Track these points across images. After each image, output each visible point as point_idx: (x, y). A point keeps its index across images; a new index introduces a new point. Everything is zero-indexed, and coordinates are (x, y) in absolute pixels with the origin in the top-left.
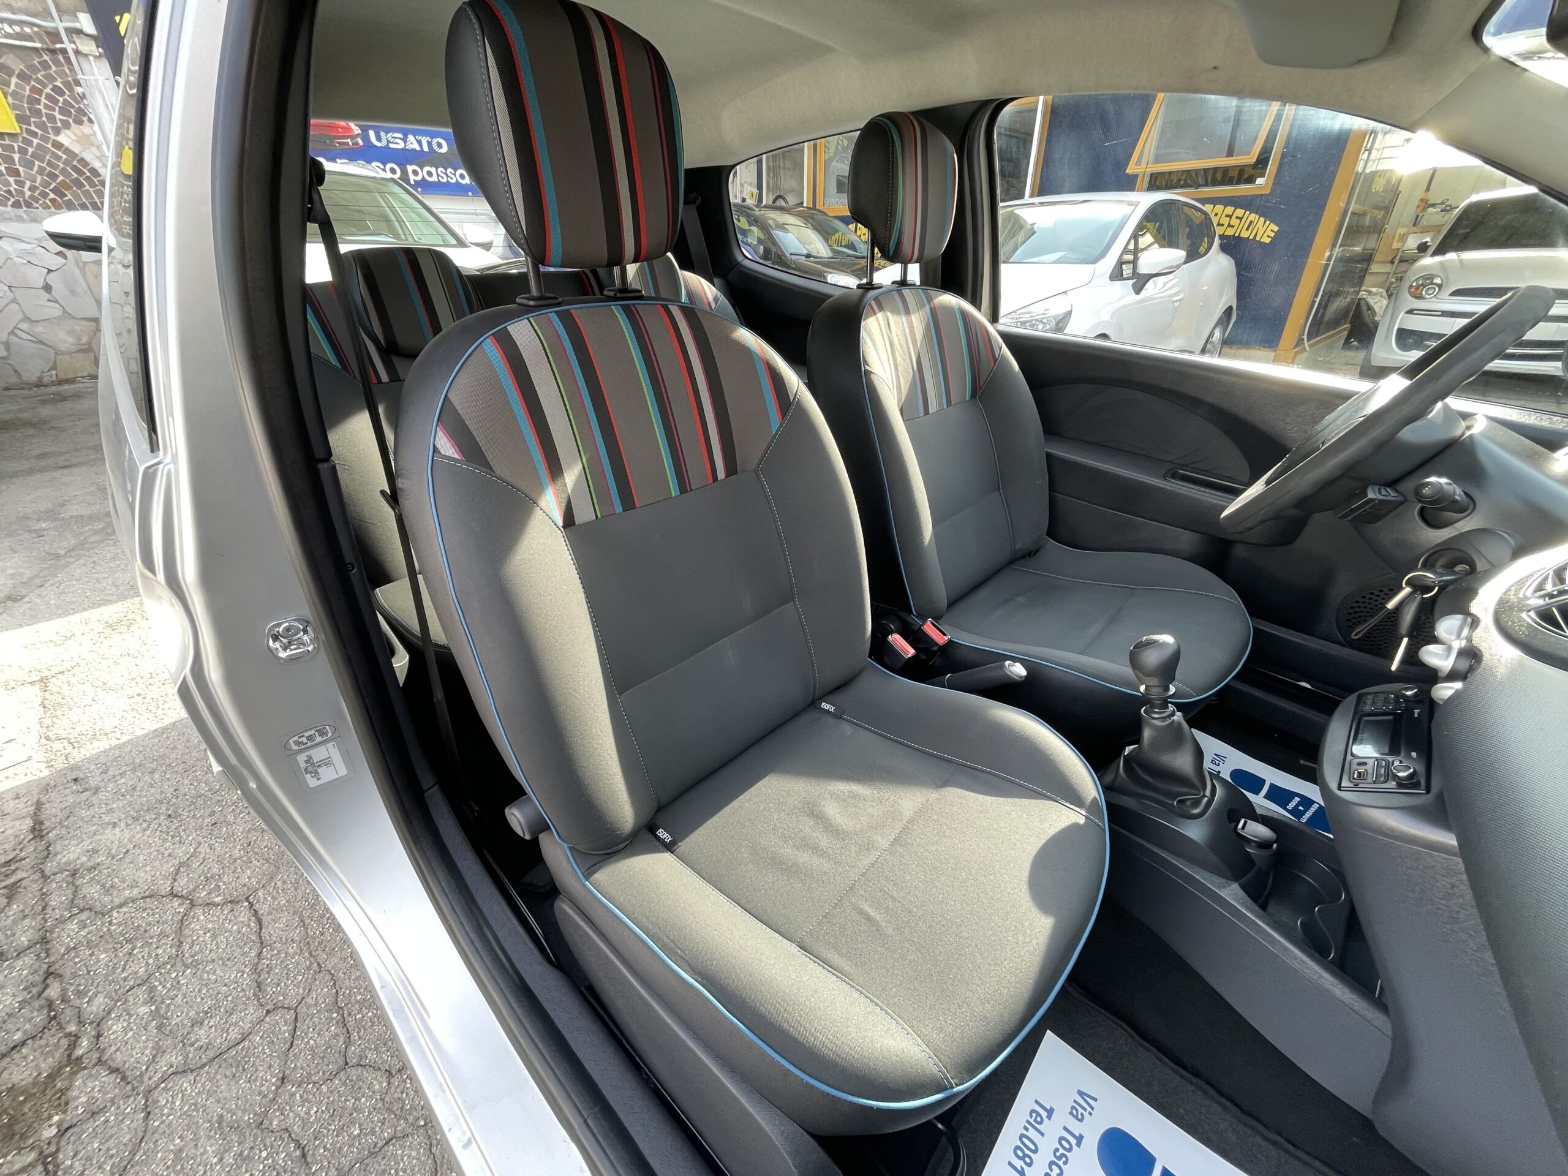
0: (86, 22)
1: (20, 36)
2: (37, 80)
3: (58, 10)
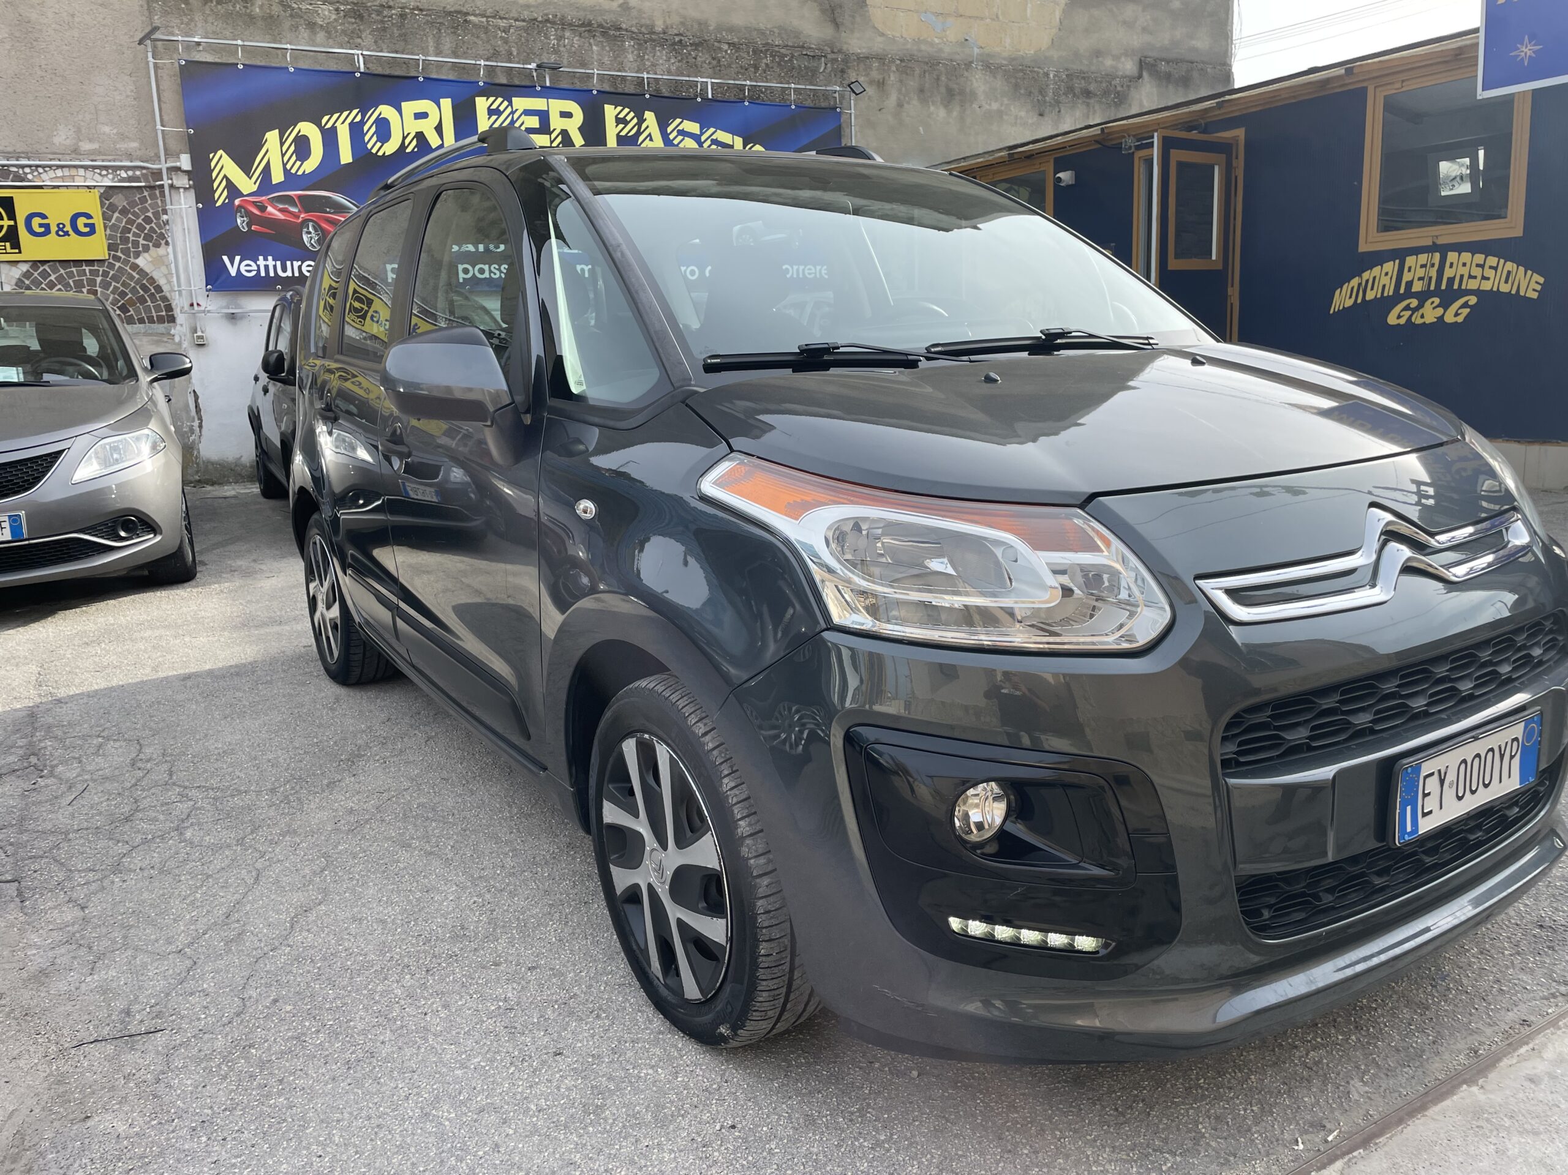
0: (185, 162)
2: (135, 213)
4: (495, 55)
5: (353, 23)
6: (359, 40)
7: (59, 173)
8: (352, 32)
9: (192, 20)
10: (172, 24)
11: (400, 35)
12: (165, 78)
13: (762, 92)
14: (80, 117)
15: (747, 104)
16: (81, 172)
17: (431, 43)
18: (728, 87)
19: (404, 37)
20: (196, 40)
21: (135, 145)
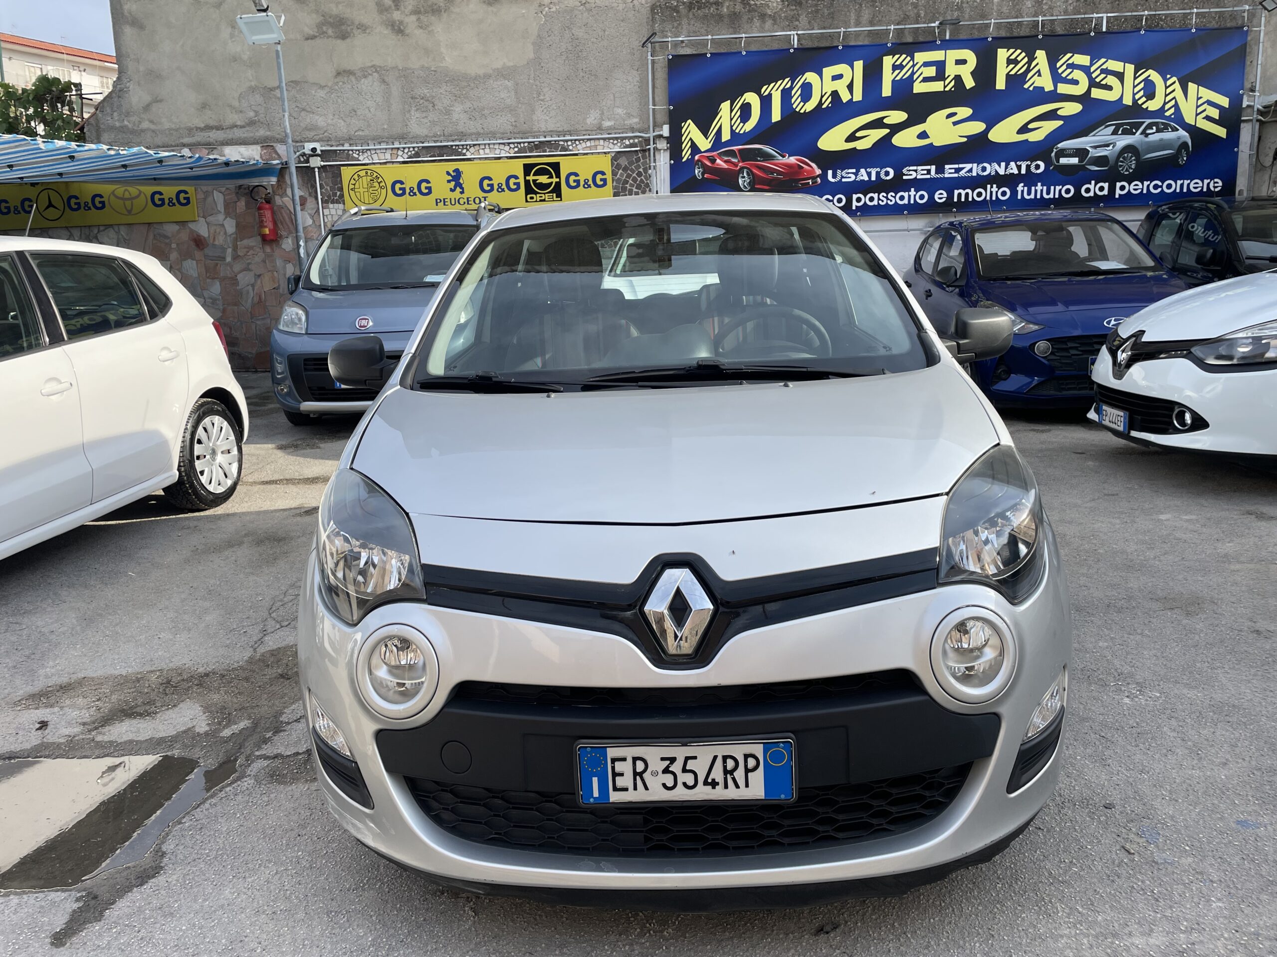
0: (666, 131)
1: (631, 146)
2: (632, 170)
3: (655, 126)
4: (905, 19)
5: (794, 10)
6: (797, 23)
7: (588, 144)
8: (793, 17)
9: (679, 24)
10: (667, 29)
11: (829, 14)
12: (659, 70)
13: (1162, 20)
14: (604, 103)
15: (1143, 32)
16: (602, 142)
17: (853, 16)
18: (1126, 20)
19: (832, 16)
20: (680, 39)
21: (636, 120)
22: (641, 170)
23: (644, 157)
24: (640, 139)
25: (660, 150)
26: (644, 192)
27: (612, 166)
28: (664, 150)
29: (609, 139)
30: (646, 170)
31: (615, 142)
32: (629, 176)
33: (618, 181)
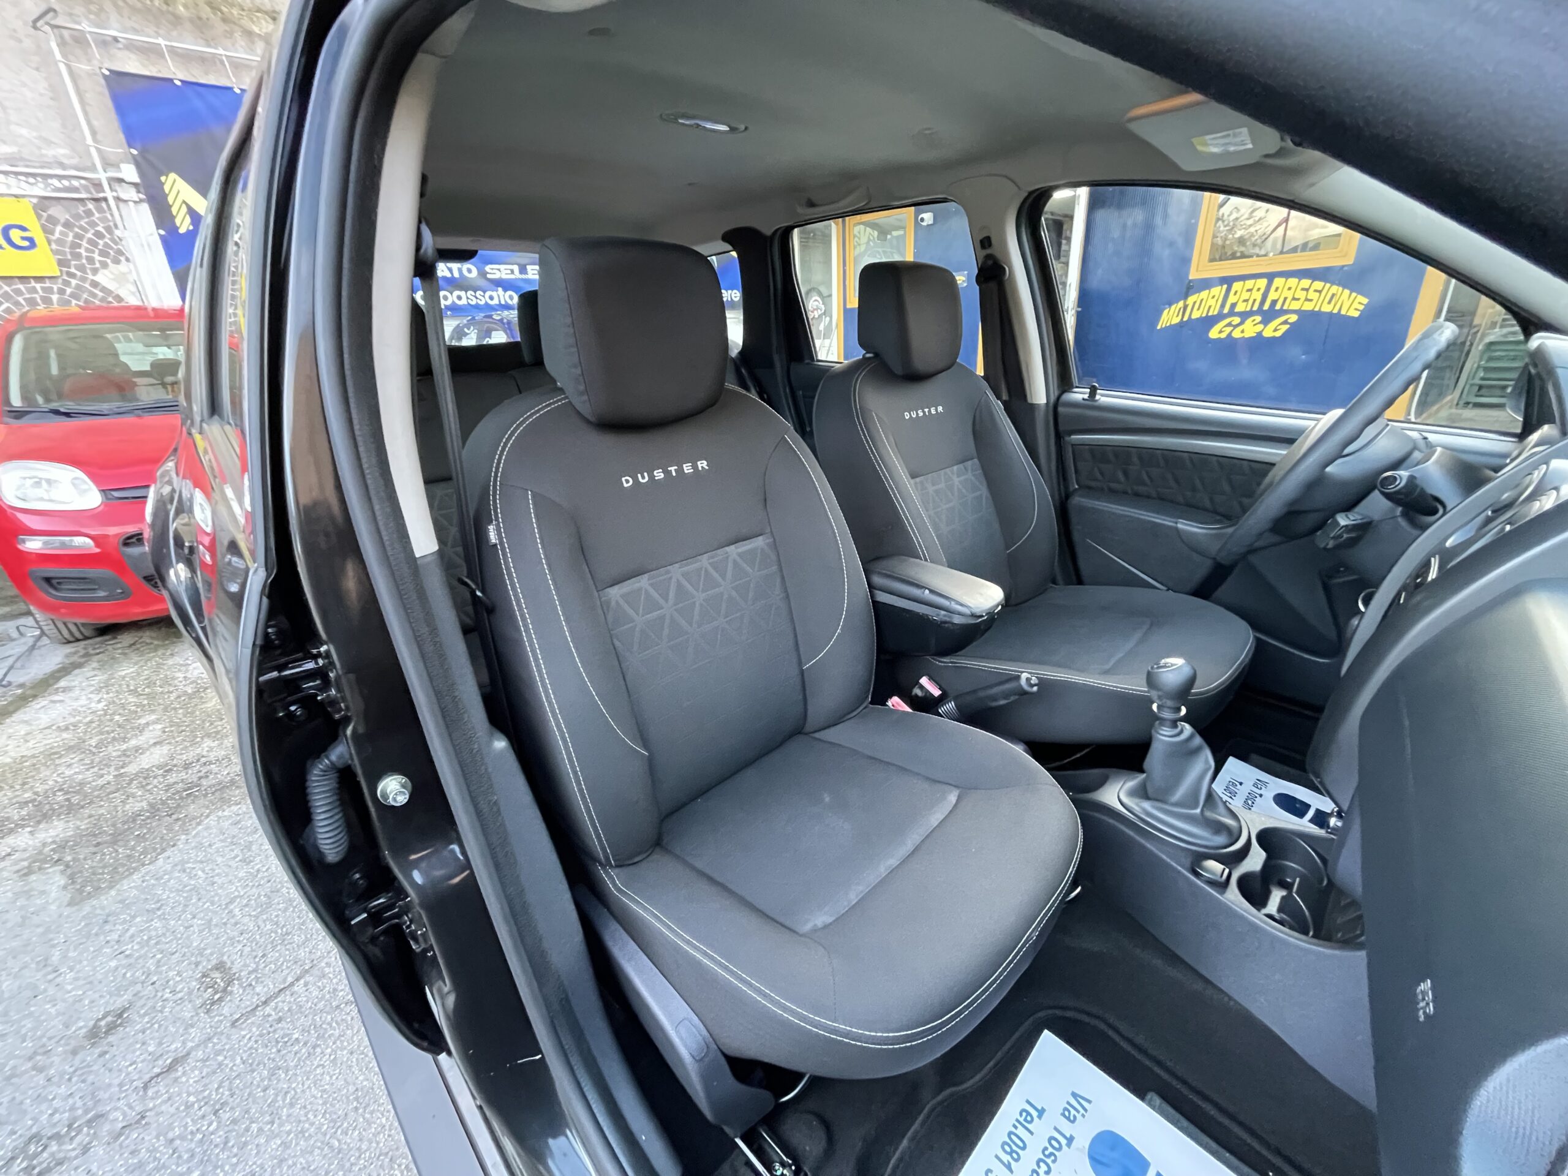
0: (130, 173)
1: (67, 189)
2: (81, 228)
3: (105, 164)
9: (100, 9)
10: (75, 11)
20: (109, 33)
21: (64, 151)
22: (100, 228)
23: (100, 210)
24: (83, 182)
25: (126, 201)
26: (117, 262)
27: (39, 217)
28: (135, 202)
29: (16, 174)
30: (109, 229)
31: (31, 180)
32: (81, 237)
33: (59, 242)
